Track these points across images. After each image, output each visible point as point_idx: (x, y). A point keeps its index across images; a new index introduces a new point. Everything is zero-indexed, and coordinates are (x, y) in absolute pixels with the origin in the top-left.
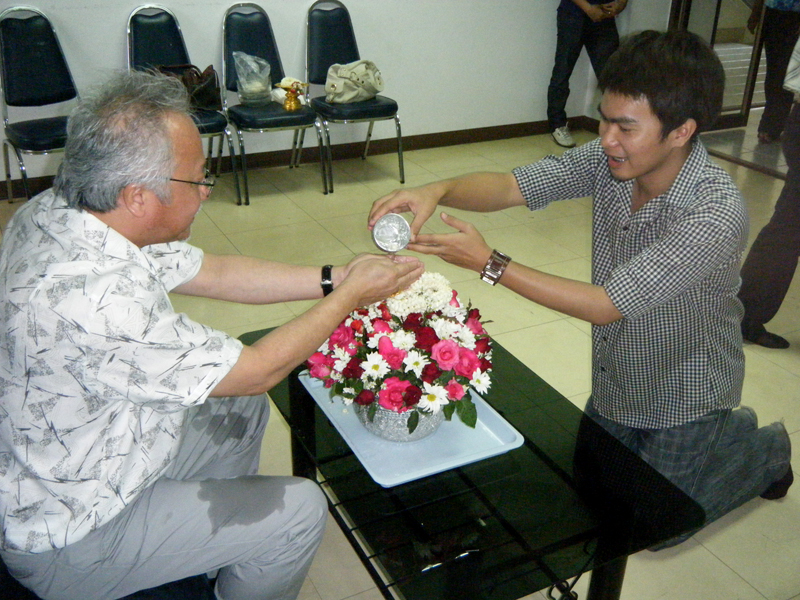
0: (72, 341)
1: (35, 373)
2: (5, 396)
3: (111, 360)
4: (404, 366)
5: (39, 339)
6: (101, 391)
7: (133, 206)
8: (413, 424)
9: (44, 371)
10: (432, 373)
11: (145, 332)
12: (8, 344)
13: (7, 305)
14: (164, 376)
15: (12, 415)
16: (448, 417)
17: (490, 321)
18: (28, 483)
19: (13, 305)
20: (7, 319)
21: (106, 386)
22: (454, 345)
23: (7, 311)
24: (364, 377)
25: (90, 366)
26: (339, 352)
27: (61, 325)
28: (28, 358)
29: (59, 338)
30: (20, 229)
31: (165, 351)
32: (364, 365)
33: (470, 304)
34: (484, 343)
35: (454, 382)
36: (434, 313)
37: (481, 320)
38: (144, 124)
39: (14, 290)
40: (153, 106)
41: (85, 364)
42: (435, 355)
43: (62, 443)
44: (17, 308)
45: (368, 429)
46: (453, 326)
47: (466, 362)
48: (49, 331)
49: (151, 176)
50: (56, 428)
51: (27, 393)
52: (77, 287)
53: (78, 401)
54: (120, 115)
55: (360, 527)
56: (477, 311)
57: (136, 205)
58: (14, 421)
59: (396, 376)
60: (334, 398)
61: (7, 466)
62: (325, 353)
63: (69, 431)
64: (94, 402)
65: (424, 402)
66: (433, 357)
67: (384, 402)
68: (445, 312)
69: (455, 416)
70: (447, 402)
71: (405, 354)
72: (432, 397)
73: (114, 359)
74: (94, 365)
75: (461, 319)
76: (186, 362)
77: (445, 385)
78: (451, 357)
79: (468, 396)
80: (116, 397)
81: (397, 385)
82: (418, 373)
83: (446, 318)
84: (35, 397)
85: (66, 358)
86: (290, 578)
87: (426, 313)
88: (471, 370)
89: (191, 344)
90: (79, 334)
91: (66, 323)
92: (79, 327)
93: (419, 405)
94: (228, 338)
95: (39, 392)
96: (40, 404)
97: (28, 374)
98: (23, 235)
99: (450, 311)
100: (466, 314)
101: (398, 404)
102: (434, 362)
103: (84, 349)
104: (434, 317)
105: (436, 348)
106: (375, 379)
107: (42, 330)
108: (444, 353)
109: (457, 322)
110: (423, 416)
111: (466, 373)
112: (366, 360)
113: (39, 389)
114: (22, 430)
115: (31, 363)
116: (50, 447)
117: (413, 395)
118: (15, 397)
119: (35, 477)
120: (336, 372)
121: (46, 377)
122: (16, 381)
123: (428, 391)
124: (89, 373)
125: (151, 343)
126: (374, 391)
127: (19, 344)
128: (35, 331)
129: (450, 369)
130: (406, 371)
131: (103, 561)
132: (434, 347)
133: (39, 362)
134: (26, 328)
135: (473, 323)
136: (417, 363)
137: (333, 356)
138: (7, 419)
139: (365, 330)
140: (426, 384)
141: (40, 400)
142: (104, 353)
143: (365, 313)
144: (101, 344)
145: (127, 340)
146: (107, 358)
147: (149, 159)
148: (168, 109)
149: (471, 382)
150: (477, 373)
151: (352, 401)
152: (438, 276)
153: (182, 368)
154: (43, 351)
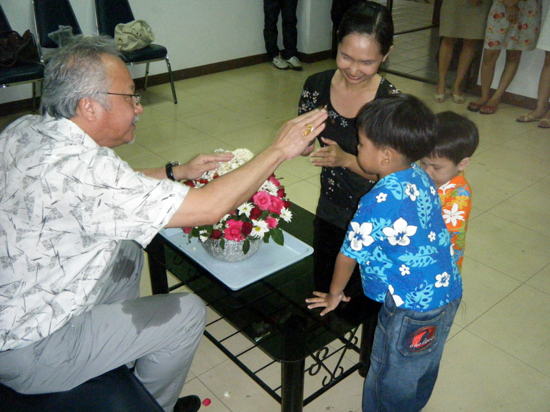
0: (73, 191)
1: (50, 219)
3: (99, 204)
4: (238, 211)
5: (53, 193)
8: (246, 248)
9: (57, 216)
10: (256, 214)
11: (117, 180)
12: (27, 204)
13: (25, 178)
14: (138, 211)
15: (27, 252)
16: (267, 241)
17: (282, 178)
19: (31, 177)
20: (26, 187)
22: (266, 194)
25: (86, 210)
27: (66, 181)
28: (45, 210)
29: (65, 191)
34: (282, 191)
35: (270, 217)
39: (29, 169)
41: (83, 208)
42: (256, 202)
43: (62, 267)
44: (34, 178)
47: (275, 204)
48: (58, 187)
51: (40, 235)
53: (77, 237)
58: (29, 255)
59: (233, 218)
60: (191, 240)
63: (68, 258)
65: (254, 233)
66: (256, 204)
67: (227, 236)
69: (271, 239)
70: (268, 230)
72: (258, 228)
73: (101, 204)
74: (88, 209)
77: (265, 219)
78: (266, 202)
81: (235, 224)
82: (248, 214)
84: (47, 236)
85: (71, 205)
88: (279, 208)
90: (78, 185)
91: (69, 179)
92: (76, 180)
93: (250, 235)
95: (50, 232)
96: (50, 240)
97: (44, 221)
101: (237, 236)
102: (256, 206)
103: (81, 197)
105: (256, 197)
107: (53, 187)
108: (261, 200)
110: (253, 242)
111: (277, 211)
113: (51, 230)
114: (35, 260)
115: (47, 213)
116: (53, 269)
117: (247, 227)
121: (58, 220)
122: (33, 228)
123: (255, 225)
124: (85, 215)
126: (221, 230)
127: (37, 201)
128: (49, 189)
129: (266, 210)
130: (240, 214)
133: (53, 210)
135: (274, 179)
136: (245, 209)
140: (254, 221)
141: (51, 237)
142: (94, 200)
144: (91, 192)
145: (107, 187)
146: (96, 204)
149: (281, 216)
150: (283, 210)
151: (206, 238)
153: (148, 203)
154: (56, 202)
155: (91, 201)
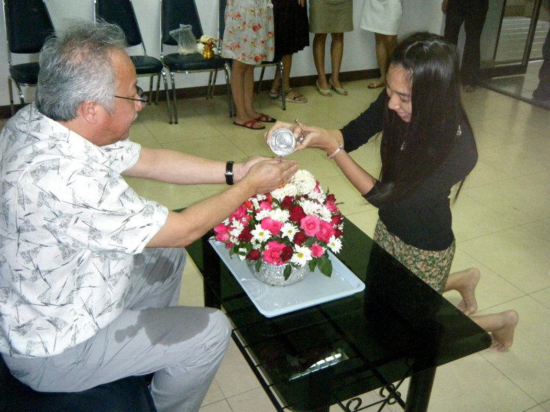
0: (49, 207)
1: (24, 230)
2: (4, 248)
3: (76, 222)
4: (282, 233)
5: (26, 205)
6: (71, 243)
7: (88, 116)
8: (287, 273)
10: (300, 238)
11: (100, 202)
12: (4, 211)
13: (3, 183)
14: (114, 234)
15: (10, 261)
16: (312, 270)
17: (343, 203)
18: (23, 308)
19: (8, 183)
20: (4, 193)
21: (74, 240)
22: (316, 219)
23: (3, 188)
24: (253, 241)
25: (61, 226)
26: (236, 223)
27: (41, 195)
28: (18, 220)
29: (40, 205)
30: (11, 133)
31: (114, 217)
32: (253, 232)
33: (328, 191)
34: (337, 218)
35: (316, 245)
36: (302, 196)
37: (335, 202)
38: (96, 57)
39: (8, 173)
40: (101, 45)
41: (58, 224)
42: (303, 226)
43: (45, 280)
44: (10, 185)
45: (256, 278)
46: (316, 206)
47: (325, 231)
48: (33, 200)
49: (102, 94)
50: (41, 269)
51: (19, 244)
52: (53, 169)
53: (55, 250)
54: (78, 51)
55: (250, 345)
56: (333, 195)
57: (90, 116)
58: (11, 264)
59: (276, 240)
60: (233, 256)
61: (7, 297)
62: (226, 224)
63: (50, 272)
64: (67, 251)
65: (295, 259)
66: (302, 227)
67: (267, 258)
68: (310, 196)
69: (317, 269)
70: (311, 259)
71: (282, 225)
72: (301, 255)
73: (79, 221)
74: (64, 225)
75: (322, 201)
76: (129, 225)
77: (310, 246)
78: (314, 228)
79: (326, 255)
80: (81, 247)
81: (276, 246)
82: (291, 238)
83: (311, 200)
84: (25, 247)
85: (45, 219)
86: (204, 376)
87: (297, 196)
88: (328, 237)
89: (132, 212)
90: (54, 202)
91: (45, 193)
92: (54, 197)
93: (291, 261)
94: (157, 206)
95: (27, 243)
96: (28, 252)
97: (19, 231)
98: (13, 137)
99: (313, 195)
100: (325, 198)
101: (277, 259)
102: (302, 231)
103: (57, 213)
104: (302, 199)
105: (303, 221)
106: (260, 242)
107: (28, 199)
108: (309, 224)
109: (319, 203)
110: (295, 269)
111: (324, 239)
112: (255, 229)
113: (27, 241)
114: (17, 270)
115: (20, 223)
116: (36, 282)
117: (287, 254)
118: (10, 248)
119: (28, 303)
120: (234, 237)
121: (32, 233)
122: (11, 236)
123: (297, 251)
124: (61, 230)
125: (104, 210)
126: (260, 251)
127: (12, 210)
128: (23, 201)
129: (313, 236)
130: (283, 237)
131: (77, 363)
132: (302, 220)
133: (26, 222)
134: (17, 198)
135: (330, 204)
136: (290, 232)
137: (232, 226)
138: (6, 264)
139: (254, 207)
140: (296, 246)
141: (28, 249)
142: (71, 216)
143: (255, 196)
144: (69, 209)
145: (87, 207)
146: (73, 220)
147: (100, 82)
148: (112, 46)
149: (328, 245)
150: (332, 239)
151: (244, 257)
152: (305, 172)
153: (126, 228)
154: (29, 214)
155: (67, 218)
